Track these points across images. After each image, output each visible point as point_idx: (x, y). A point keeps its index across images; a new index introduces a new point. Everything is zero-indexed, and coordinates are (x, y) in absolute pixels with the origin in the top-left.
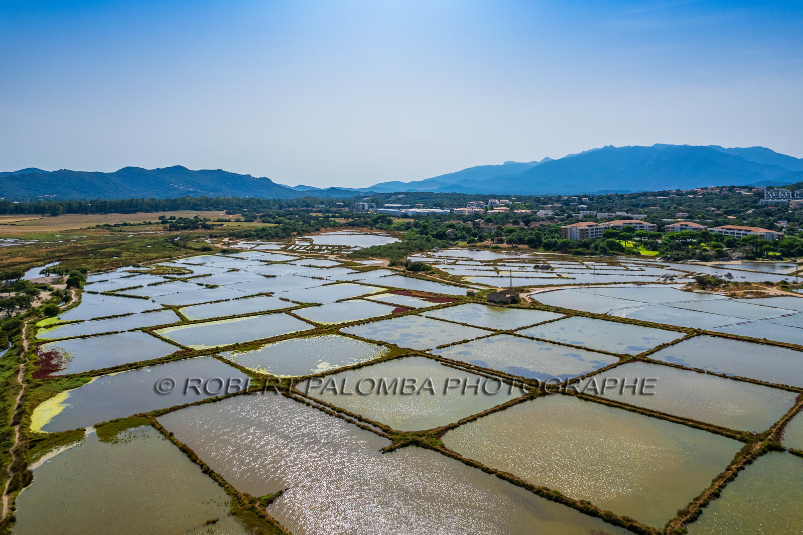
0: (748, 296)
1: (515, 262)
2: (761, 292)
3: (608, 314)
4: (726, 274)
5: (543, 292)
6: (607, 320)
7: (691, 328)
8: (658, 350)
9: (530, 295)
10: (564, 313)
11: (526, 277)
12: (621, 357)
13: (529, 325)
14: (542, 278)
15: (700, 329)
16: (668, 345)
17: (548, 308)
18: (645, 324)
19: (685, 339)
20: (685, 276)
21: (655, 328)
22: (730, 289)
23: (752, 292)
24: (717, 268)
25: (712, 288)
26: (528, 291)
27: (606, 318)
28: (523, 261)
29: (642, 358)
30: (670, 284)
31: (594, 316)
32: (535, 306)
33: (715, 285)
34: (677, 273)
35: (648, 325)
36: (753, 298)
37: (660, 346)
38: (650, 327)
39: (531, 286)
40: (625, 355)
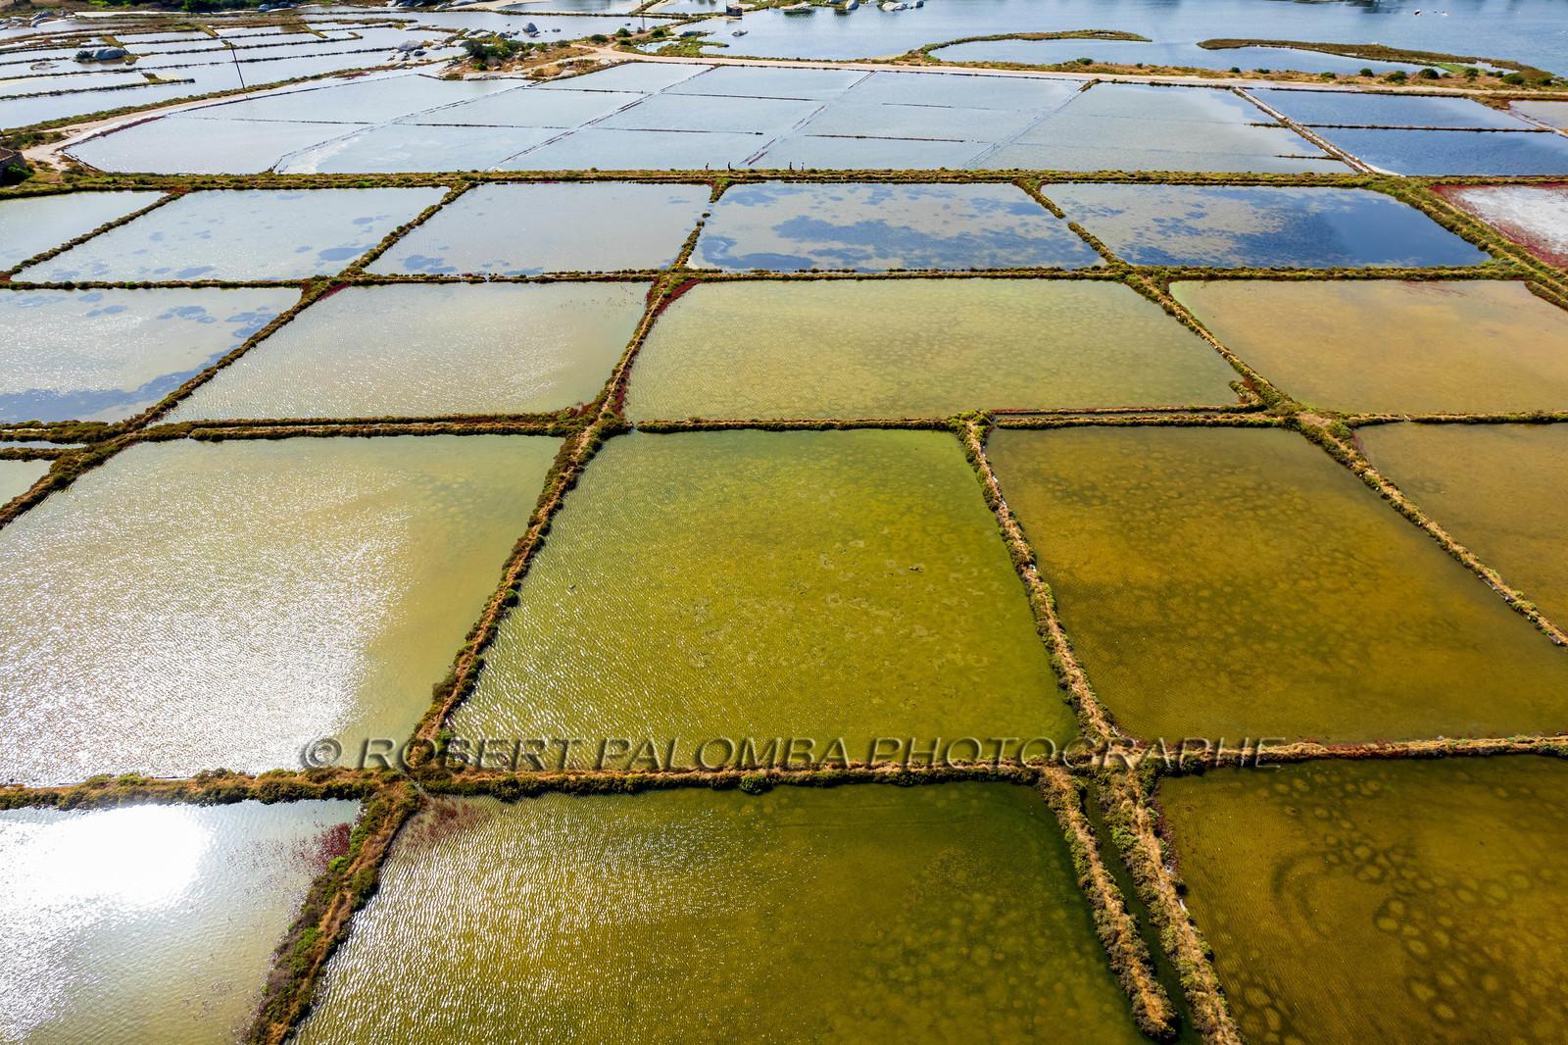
0: (566, 72)
1: (22, 49)
2: (587, 61)
3: (276, 172)
4: (525, 26)
5: (104, 134)
6: (273, 189)
7: (459, 173)
8: (390, 245)
9: (63, 149)
10: (162, 189)
11: (51, 94)
12: (305, 286)
13: (59, 247)
14: (100, 90)
15: (475, 172)
16: (410, 226)
17: (115, 181)
18: (359, 183)
19: (446, 203)
20: (447, 41)
21: (384, 186)
22: (534, 62)
23: (571, 63)
24: (509, 13)
25: (500, 65)
26: (58, 137)
27: (271, 181)
28: (47, 43)
29: (352, 280)
30: (416, 65)
31: (240, 184)
32: (79, 180)
33: (506, 57)
34: (429, 36)
35: (367, 184)
36: (574, 76)
37: (393, 234)
38: (372, 186)
39: (66, 119)
40: (314, 279)
